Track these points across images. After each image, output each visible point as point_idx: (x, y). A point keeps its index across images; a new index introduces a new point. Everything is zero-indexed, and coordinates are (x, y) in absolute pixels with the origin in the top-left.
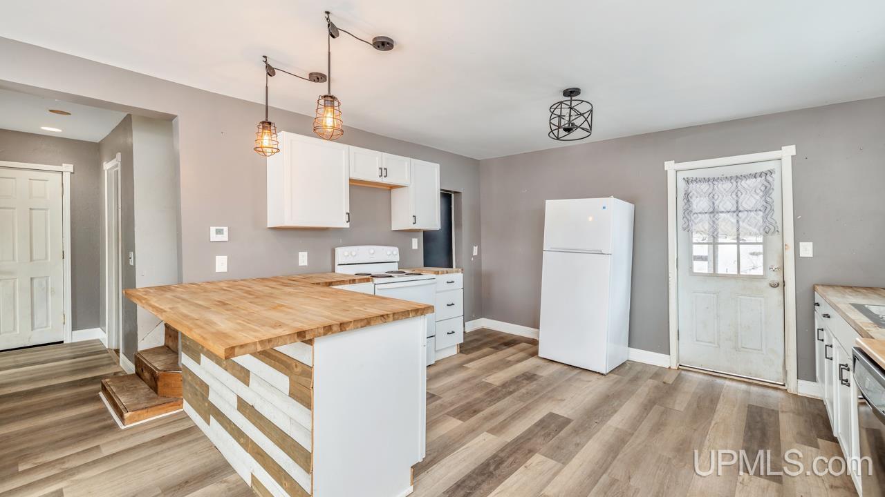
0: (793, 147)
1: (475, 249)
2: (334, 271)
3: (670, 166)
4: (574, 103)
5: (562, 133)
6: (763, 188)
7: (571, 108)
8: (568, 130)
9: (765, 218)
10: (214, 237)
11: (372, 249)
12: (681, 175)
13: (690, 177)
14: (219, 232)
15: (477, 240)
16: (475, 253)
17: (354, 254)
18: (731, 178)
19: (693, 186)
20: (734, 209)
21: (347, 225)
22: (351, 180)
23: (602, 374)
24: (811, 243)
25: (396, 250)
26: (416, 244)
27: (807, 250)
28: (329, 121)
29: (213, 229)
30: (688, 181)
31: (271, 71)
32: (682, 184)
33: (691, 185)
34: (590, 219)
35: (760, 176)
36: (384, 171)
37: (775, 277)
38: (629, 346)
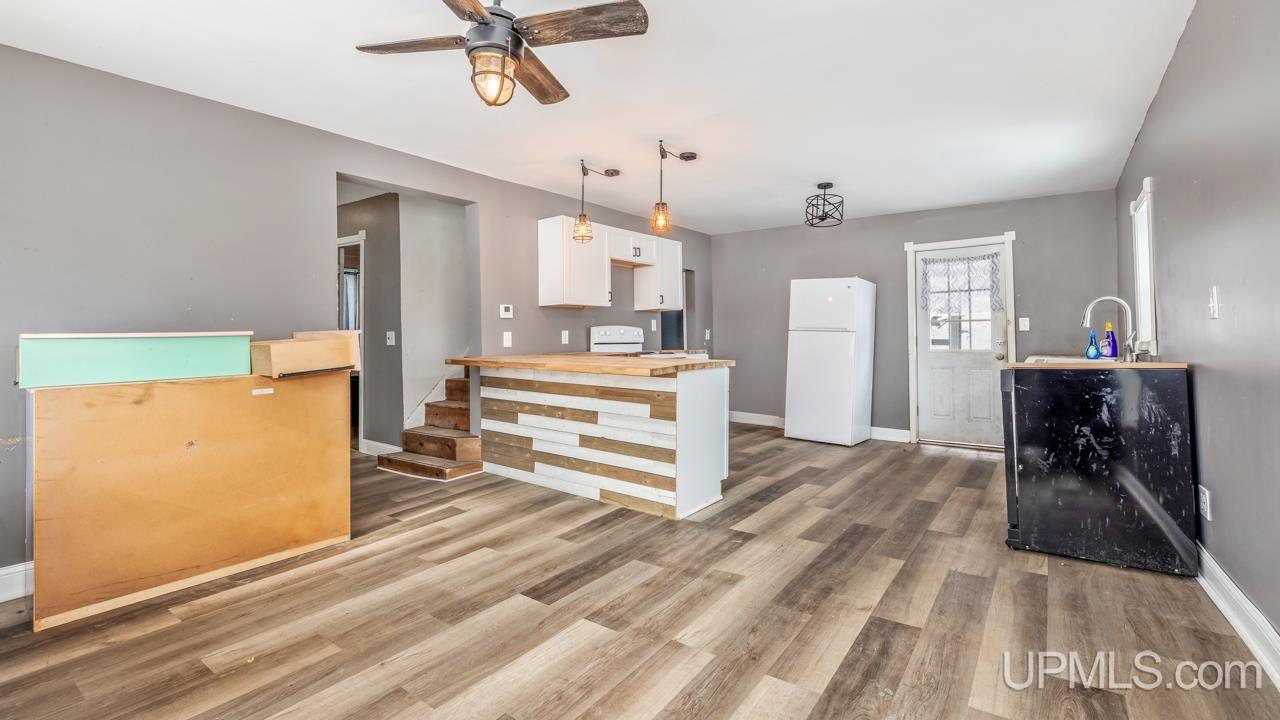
0: (1013, 233)
1: (708, 332)
2: (589, 350)
3: (909, 247)
4: (826, 197)
5: (816, 221)
6: (990, 269)
7: (824, 200)
8: (822, 219)
9: (992, 296)
10: (503, 314)
11: (622, 329)
12: (920, 256)
13: (928, 257)
14: (507, 309)
15: (708, 323)
16: (707, 337)
17: (608, 333)
18: (964, 259)
19: (931, 267)
20: (967, 288)
21: (609, 304)
22: (613, 261)
23: (848, 447)
24: (1028, 319)
25: (641, 331)
26: (655, 325)
27: (1025, 324)
28: (661, 221)
29: (502, 307)
30: (926, 262)
31: (585, 172)
32: (920, 264)
33: (928, 266)
34: (830, 299)
35: (988, 258)
36: (637, 251)
37: (1000, 351)
38: (872, 425)
